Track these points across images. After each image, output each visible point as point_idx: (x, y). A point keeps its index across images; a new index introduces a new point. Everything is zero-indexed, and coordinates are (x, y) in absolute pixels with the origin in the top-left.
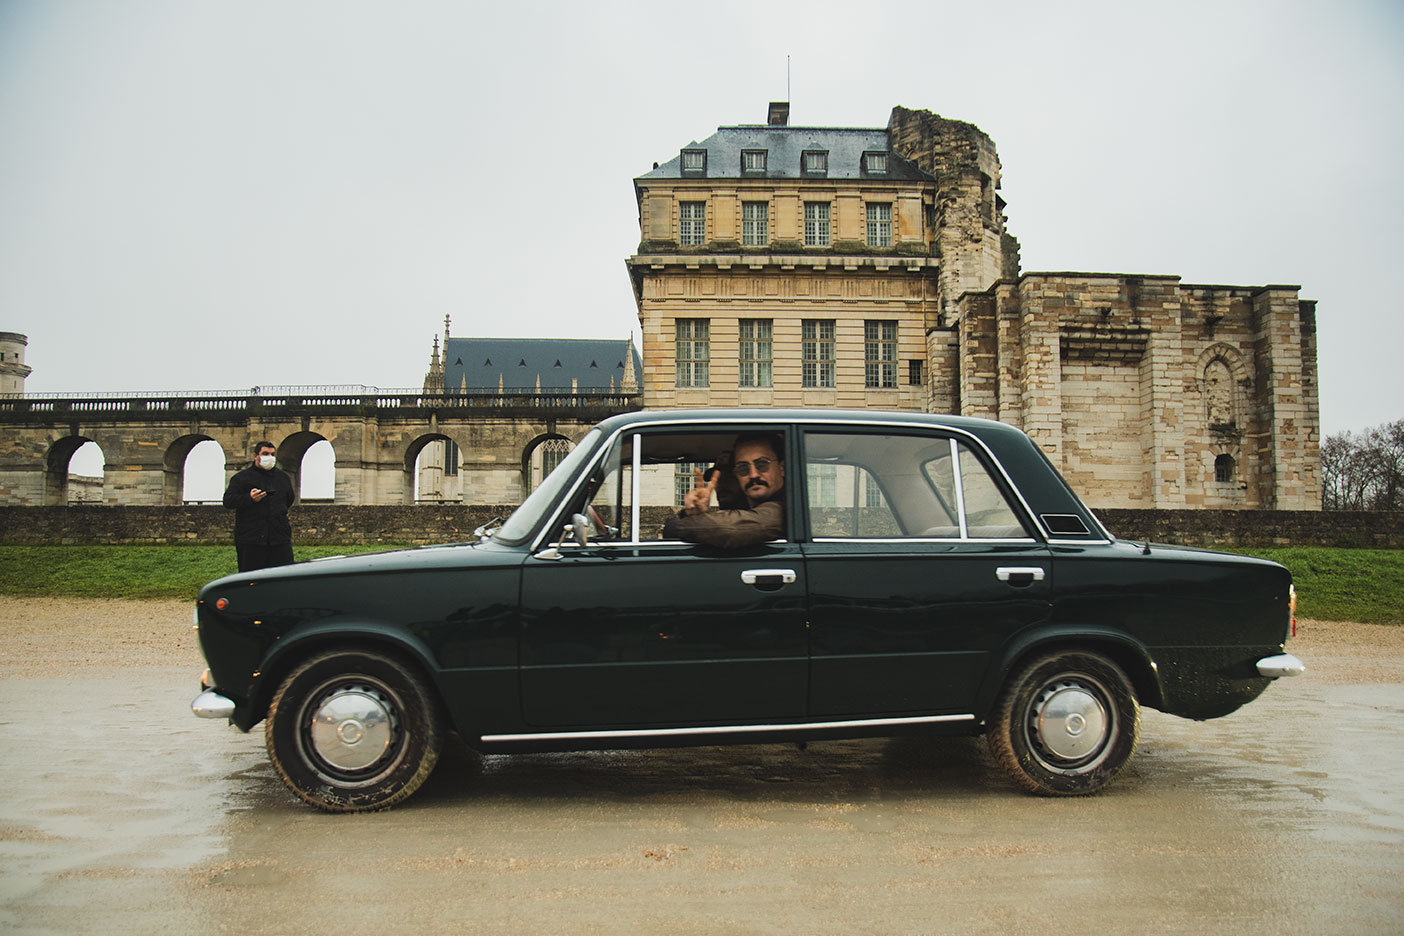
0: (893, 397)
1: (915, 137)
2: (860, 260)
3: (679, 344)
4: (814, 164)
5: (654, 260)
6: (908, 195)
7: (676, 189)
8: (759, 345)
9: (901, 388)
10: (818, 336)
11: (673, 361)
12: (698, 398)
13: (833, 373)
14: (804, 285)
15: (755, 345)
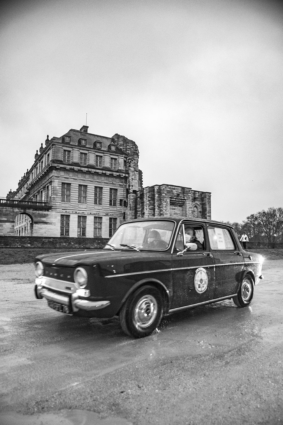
0: (116, 209)
1: (122, 143)
2: (110, 173)
3: (62, 190)
4: (98, 145)
5: (57, 165)
6: (121, 157)
7: (63, 146)
8: (83, 192)
9: (118, 206)
10: (98, 191)
11: (61, 195)
12: (67, 205)
13: (101, 201)
14: (95, 177)
15: (82, 192)
